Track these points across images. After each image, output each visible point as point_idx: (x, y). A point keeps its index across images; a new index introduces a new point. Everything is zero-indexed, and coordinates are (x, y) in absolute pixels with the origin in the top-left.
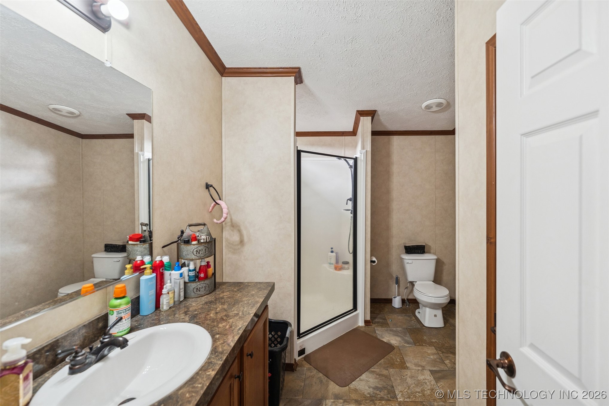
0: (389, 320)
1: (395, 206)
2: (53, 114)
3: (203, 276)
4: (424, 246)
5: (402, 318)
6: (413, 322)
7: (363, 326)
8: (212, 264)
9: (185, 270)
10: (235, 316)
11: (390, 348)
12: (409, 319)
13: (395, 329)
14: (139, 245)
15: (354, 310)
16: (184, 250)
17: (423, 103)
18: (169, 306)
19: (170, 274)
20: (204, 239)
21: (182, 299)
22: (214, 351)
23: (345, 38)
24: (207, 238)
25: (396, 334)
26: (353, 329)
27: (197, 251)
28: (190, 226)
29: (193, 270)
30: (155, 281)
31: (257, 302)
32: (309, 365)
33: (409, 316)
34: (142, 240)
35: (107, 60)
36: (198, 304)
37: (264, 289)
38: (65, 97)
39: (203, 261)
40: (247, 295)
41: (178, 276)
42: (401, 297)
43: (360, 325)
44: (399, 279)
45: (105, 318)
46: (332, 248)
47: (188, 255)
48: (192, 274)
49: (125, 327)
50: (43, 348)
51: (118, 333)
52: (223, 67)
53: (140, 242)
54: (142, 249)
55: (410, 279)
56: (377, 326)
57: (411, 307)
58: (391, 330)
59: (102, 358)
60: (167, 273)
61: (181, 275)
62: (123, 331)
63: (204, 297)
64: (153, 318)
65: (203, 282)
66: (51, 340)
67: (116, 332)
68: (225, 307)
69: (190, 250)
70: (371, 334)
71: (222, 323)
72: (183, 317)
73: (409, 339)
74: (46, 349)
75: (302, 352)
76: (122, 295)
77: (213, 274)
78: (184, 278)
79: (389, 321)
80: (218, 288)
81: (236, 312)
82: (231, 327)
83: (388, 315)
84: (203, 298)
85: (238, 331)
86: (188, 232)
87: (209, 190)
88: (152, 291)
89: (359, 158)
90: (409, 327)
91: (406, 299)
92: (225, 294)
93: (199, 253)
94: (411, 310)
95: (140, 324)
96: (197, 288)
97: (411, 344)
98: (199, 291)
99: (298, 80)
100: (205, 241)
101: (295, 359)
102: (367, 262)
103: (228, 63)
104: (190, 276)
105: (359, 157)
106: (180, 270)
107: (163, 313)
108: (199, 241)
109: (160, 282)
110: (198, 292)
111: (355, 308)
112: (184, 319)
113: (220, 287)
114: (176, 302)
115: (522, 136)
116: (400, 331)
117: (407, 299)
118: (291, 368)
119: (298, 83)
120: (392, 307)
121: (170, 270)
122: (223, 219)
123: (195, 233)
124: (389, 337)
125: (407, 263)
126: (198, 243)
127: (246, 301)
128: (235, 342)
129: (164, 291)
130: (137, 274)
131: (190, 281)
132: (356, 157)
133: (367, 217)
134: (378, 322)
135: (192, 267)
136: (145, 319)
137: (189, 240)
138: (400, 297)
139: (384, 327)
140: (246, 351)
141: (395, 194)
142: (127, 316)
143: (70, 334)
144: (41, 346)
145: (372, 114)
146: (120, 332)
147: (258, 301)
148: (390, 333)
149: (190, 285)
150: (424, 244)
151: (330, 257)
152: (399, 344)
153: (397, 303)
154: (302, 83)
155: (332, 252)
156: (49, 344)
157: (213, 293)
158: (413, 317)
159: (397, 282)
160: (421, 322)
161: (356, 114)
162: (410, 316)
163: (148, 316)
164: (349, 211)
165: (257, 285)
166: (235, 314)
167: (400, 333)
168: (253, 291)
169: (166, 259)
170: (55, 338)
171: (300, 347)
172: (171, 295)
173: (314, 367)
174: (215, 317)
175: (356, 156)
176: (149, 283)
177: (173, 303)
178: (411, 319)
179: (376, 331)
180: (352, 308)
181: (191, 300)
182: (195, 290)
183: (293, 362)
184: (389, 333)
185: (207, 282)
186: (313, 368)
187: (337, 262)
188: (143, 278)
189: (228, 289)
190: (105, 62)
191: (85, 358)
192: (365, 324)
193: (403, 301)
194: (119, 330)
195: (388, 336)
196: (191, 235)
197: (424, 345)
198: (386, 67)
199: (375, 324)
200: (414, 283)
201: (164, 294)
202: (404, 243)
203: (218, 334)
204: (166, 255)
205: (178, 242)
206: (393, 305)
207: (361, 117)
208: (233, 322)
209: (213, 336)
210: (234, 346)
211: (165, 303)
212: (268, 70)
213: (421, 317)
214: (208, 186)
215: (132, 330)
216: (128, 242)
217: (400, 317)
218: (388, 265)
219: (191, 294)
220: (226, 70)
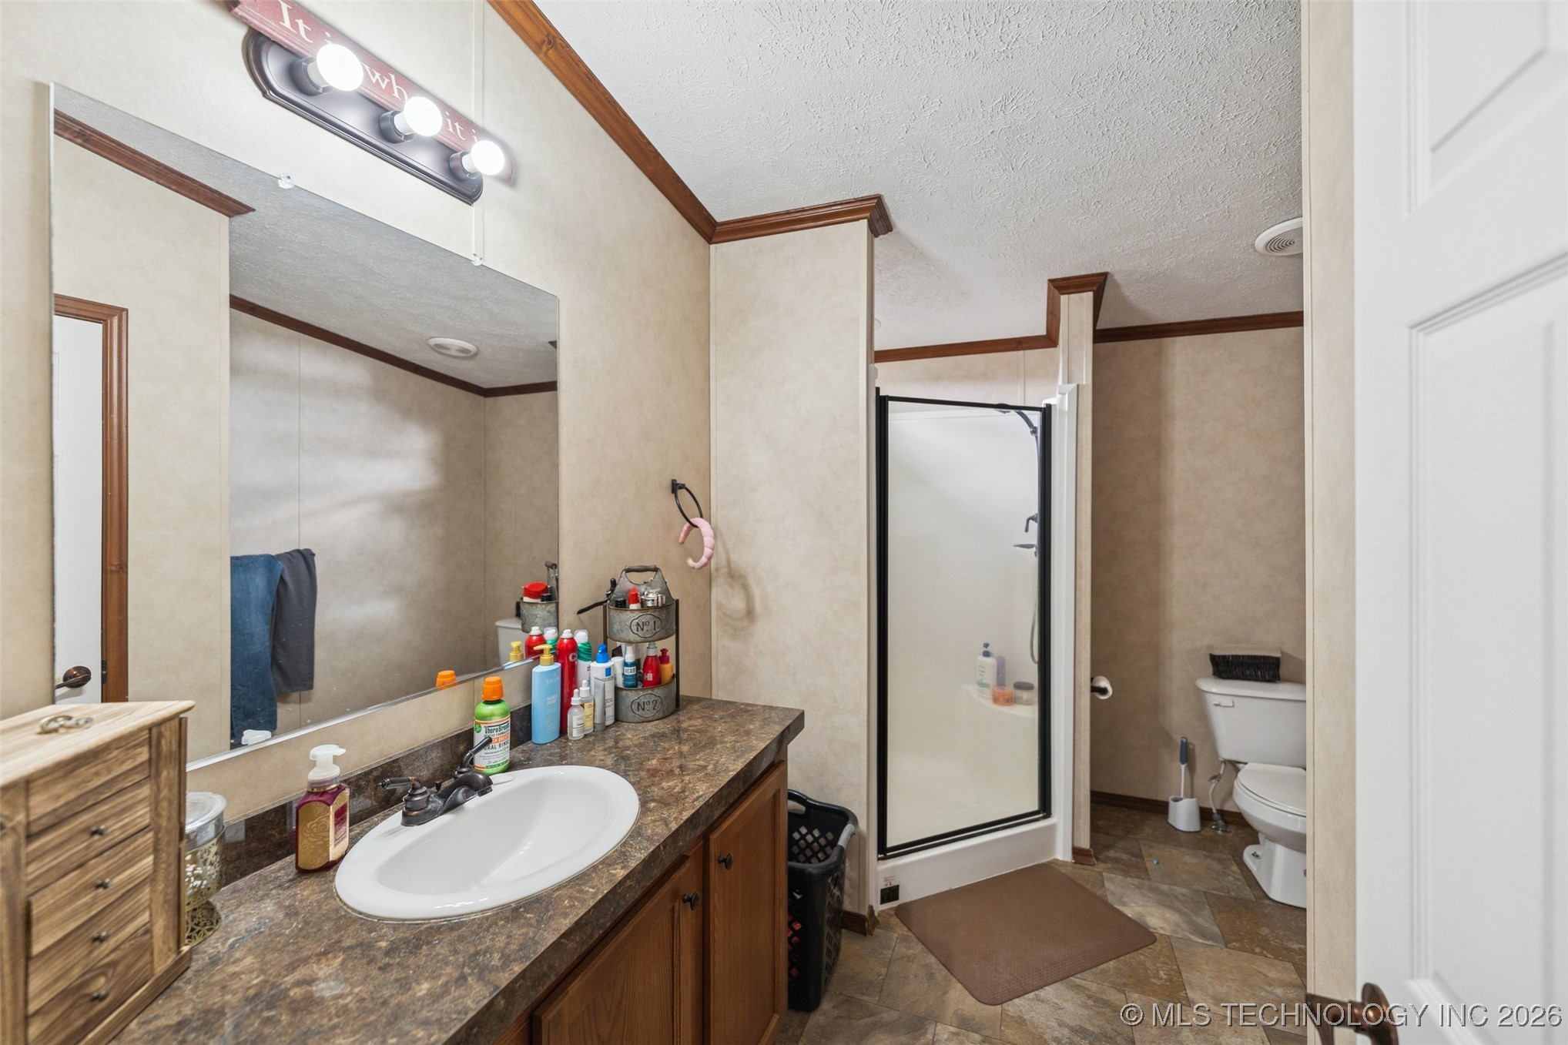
0: (1152, 861)
1: (1178, 537)
2: (436, 354)
3: (651, 679)
4: (1278, 659)
5: (1194, 861)
6: (1231, 878)
7: (1067, 862)
8: (671, 654)
9: (616, 661)
10: (698, 770)
11: (1140, 936)
12: (1217, 867)
13: (1165, 888)
14: (539, 606)
15: (1041, 815)
16: (615, 622)
17: (1258, 236)
18: (583, 732)
19: (589, 668)
20: (653, 600)
21: (610, 721)
22: (636, 832)
23: (984, 103)
24: (658, 599)
25: (1167, 901)
26: (1038, 865)
27: (638, 624)
28: (628, 571)
29: (632, 665)
30: (559, 678)
31: (751, 748)
32: (906, 929)
33: (1220, 861)
34: (545, 595)
35: (475, 255)
36: (637, 735)
37: (775, 723)
38: (452, 323)
39: (651, 647)
40: (737, 730)
41: (602, 674)
42: (1198, 802)
43: (1061, 859)
44: (1194, 750)
45: (467, 736)
46: (986, 645)
47: (622, 631)
48: (630, 671)
49: (500, 759)
50: (371, 771)
51: (487, 767)
52: (711, 222)
53: (542, 601)
54: (545, 613)
55: (1226, 752)
56: (1110, 871)
57: (1230, 835)
58: (1151, 889)
59: (453, 806)
60: (583, 665)
61: (608, 671)
62: (495, 766)
63: (652, 723)
64: (552, 751)
65: (650, 692)
66: (384, 760)
67: (485, 766)
68: (685, 748)
69: (627, 620)
70: (1089, 887)
71: (667, 782)
72: (602, 758)
73: (1206, 925)
74: (375, 773)
75: (890, 894)
76: (495, 698)
77: (673, 677)
78: (615, 678)
79: (1151, 864)
80: (685, 708)
81: (702, 763)
82: (683, 792)
83: (1151, 847)
84: (649, 726)
85: (693, 802)
86: (626, 584)
87: (676, 497)
88: (553, 697)
89: (1058, 407)
90: (1214, 892)
91: (1214, 811)
92: (693, 722)
93: (642, 630)
94: (1230, 843)
95: (529, 759)
96: (639, 703)
97: (1211, 939)
98: (643, 709)
99: (878, 226)
100: (656, 605)
101: (871, 908)
102: (1081, 688)
103: (721, 212)
104: (627, 676)
105: (1055, 405)
106: (607, 661)
107: (570, 744)
108: (643, 603)
109: (569, 680)
110: (641, 712)
111: (1045, 807)
112: (603, 760)
113: (689, 707)
114: (597, 726)
115: (1414, 331)
116: (1181, 897)
117: (1217, 810)
118: (861, 925)
119: (879, 231)
120: (1168, 826)
121: (589, 660)
122: (704, 560)
123: (637, 587)
124: (1142, 906)
125: (1216, 705)
126: (642, 607)
127: (730, 742)
128: (682, 822)
129: (575, 700)
130: (530, 660)
131: (628, 687)
132: (1047, 405)
133: (1081, 567)
134: (1116, 860)
135: (629, 656)
136: (538, 751)
137: (624, 601)
138: (1194, 800)
139: (1130, 876)
140: (714, 849)
141: (1178, 504)
142: (502, 737)
143: (413, 756)
144: (368, 767)
145: (1096, 284)
146: (492, 767)
147: (753, 747)
148: (1150, 895)
149: (627, 694)
150: (1278, 655)
151: (981, 666)
152: (1174, 931)
153: (1183, 815)
154: (891, 231)
155: (987, 654)
156: (381, 766)
157: (672, 718)
158: (1235, 864)
159: (1187, 755)
160: (1260, 883)
161: (1049, 290)
162: (1224, 859)
163: (544, 746)
164: (1030, 549)
165: (763, 711)
166: (699, 765)
167: (1180, 901)
168: (751, 723)
169: (581, 637)
170: (390, 758)
171: (886, 880)
172: (588, 711)
173: (917, 937)
174: (659, 767)
175: (1048, 401)
176: (548, 682)
177: (592, 727)
178: (1225, 868)
179: (1106, 883)
180: (1036, 808)
181: (626, 725)
182: (635, 707)
183: (865, 912)
184: (1146, 896)
185: (658, 691)
186: (915, 940)
187: (1001, 682)
188: (537, 670)
189: (702, 712)
190: (471, 257)
191: (425, 800)
192: (1074, 858)
193: (1205, 815)
194: (490, 762)
195: (1141, 903)
196: (629, 591)
197: (1258, 950)
198: (1114, 154)
199: (1105, 862)
200: (1241, 766)
201: (575, 706)
202: (1210, 647)
203: (653, 800)
204: (583, 627)
205: (605, 604)
206: (1171, 821)
207: (1062, 297)
208: (690, 783)
209: (644, 804)
210: (677, 830)
211: (575, 725)
212: (806, 213)
213: (1258, 871)
214: (676, 487)
215: (511, 767)
216: (522, 599)
217: (1189, 857)
218: (1156, 705)
219: (627, 713)
220: (718, 228)
